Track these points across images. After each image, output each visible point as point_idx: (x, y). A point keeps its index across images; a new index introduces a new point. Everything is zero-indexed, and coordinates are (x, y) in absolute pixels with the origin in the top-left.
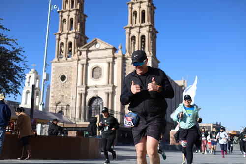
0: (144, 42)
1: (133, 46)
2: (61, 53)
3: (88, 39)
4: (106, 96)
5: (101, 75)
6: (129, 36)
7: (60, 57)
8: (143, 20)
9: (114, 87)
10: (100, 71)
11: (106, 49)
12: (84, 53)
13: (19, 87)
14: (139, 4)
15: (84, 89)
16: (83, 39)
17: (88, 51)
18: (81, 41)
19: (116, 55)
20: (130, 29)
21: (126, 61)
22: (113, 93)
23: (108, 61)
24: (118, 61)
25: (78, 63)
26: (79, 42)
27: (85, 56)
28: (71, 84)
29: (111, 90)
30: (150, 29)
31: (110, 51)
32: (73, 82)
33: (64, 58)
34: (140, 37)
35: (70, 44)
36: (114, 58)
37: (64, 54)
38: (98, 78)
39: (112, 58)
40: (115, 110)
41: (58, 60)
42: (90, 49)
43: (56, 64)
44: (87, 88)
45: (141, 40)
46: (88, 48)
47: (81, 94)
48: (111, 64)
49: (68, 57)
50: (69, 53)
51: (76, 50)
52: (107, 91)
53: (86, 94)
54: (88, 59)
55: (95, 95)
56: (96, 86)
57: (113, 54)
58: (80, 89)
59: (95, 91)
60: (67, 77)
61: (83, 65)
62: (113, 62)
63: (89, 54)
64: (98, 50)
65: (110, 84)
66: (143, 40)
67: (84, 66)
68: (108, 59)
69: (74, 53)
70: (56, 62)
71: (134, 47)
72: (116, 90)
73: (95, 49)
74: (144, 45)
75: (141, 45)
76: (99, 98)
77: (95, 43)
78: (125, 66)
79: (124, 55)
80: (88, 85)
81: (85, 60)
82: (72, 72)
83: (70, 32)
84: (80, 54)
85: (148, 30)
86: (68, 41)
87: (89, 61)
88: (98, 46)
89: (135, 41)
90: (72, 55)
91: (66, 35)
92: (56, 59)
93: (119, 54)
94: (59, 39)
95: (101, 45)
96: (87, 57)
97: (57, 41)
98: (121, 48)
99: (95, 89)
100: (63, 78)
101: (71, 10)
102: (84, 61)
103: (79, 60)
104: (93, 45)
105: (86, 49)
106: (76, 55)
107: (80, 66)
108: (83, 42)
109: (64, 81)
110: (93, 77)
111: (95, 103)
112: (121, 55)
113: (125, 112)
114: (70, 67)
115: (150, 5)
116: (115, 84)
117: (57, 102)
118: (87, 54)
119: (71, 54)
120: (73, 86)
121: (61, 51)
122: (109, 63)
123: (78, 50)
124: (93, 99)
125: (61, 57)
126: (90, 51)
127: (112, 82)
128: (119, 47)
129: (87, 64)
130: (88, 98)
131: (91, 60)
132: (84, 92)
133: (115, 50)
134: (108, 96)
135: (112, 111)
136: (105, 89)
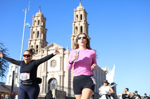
3: (48, 43)
5: (56, 65)
6: (73, 41)
9: (64, 72)
10: (56, 62)
11: (59, 49)
12: (45, 52)
13: (5, 72)
15: (45, 73)
16: (45, 43)
17: (48, 50)
18: (44, 44)
19: (65, 52)
20: (74, 37)
22: (63, 76)
23: (60, 56)
24: (67, 56)
26: (43, 45)
29: (62, 74)
31: (62, 50)
32: (39, 69)
35: (37, 46)
36: (64, 54)
38: (54, 67)
39: (62, 55)
40: (65, 86)
44: (47, 73)
46: (48, 49)
47: (44, 77)
48: (62, 58)
49: (36, 54)
50: (36, 51)
51: (41, 50)
52: (60, 75)
53: (47, 76)
55: (52, 78)
56: (53, 72)
57: (63, 52)
58: (43, 73)
59: (52, 75)
62: (64, 57)
63: (49, 52)
64: (54, 50)
65: (62, 70)
69: (40, 52)
72: (65, 74)
73: (52, 49)
76: (55, 79)
77: (52, 45)
80: (48, 71)
83: (37, 39)
84: (43, 52)
86: (36, 44)
88: (54, 47)
90: (38, 53)
91: (34, 41)
93: (67, 52)
94: (30, 44)
96: (47, 54)
97: (29, 45)
98: (68, 49)
99: (53, 73)
101: (38, 26)
104: (51, 47)
106: (41, 53)
108: (45, 45)
110: (51, 66)
111: (52, 82)
113: (71, 87)
116: (65, 70)
118: (47, 52)
119: (38, 52)
120: (39, 72)
122: (61, 58)
124: (51, 80)
127: (63, 69)
128: (67, 48)
130: (48, 79)
132: (45, 75)
133: (64, 49)
134: (60, 77)
135: (63, 87)
136: (59, 74)
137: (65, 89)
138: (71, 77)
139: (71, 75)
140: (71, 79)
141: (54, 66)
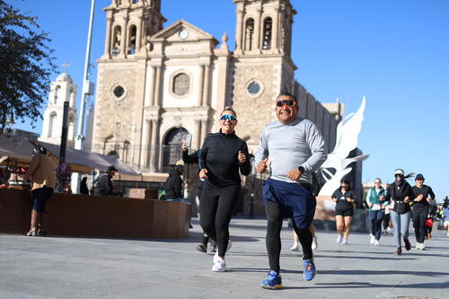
0: (270, 29)
1: (248, 37)
2: (117, 45)
3: (165, 20)
4: (197, 127)
5: (188, 88)
6: (243, 17)
7: (113, 52)
9: (211, 112)
10: (188, 80)
11: (199, 40)
12: (158, 47)
15: (156, 113)
16: (157, 21)
17: (165, 44)
18: (153, 23)
19: (216, 51)
20: (245, 5)
21: (236, 64)
22: (209, 122)
23: (202, 63)
24: (221, 64)
25: (147, 65)
26: (150, 26)
27: (160, 53)
28: (133, 103)
29: (205, 118)
30: (281, 7)
31: (207, 45)
32: (137, 100)
33: (121, 56)
34: (262, 20)
35: (133, 29)
36: (213, 58)
37: (121, 47)
38: (183, 94)
39: (208, 59)
41: (111, 58)
42: (169, 39)
43: (106, 64)
44: (162, 111)
45: (265, 26)
46: (166, 38)
47: (151, 123)
48: (207, 69)
49: (129, 53)
50: (130, 46)
51: (143, 41)
52: (198, 118)
53: (160, 122)
54: (165, 59)
55: (177, 125)
56: (179, 109)
57: (212, 50)
58: (150, 112)
59: (176, 118)
60: (125, 89)
61: (155, 68)
62: (212, 65)
63: (167, 48)
64: (184, 42)
65: (204, 105)
66: (268, 26)
67: (158, 70)
68: (201, 59)
69: (141, 46)
70: (106, 62)
71: (251, 39)
72: (215, 117)
73: (179, 39)
74: (270, 36)
75: (265, 35)
76: (184, 130)
77: (179, 28)
78: (234, 73)
79: (233, 53)
80: (165, 105)
81: (160, 60)
82: (134, 81)
83: (134, 6)
84: (152, 49)
85: (278, 7)
86: (130, 23)
87: (166, 63)
88: (184, 35)
89: (253, 27)
90: (136, 50)
91: (125, 12)
92: (106, 56)
93: (222, 50)
94: (113, 20)
95: (190, 32)
96: (163, 53)
97: (108, 23)
98: (227, 40)
99: (178, 113)
100: (119, 91)
102: (158, 62)
103: (148, 59)
104: (176, 32)
105: (162, 39)
106: (143, 49)
107: (150, 71)
108: (156, 27)
109: (121, 98)
110: (174, 91)
111: (175, 140)
112: (226, 52)
114: (132, 71)
116: (214, 106)
117: (106, 136)
118: (163, 50)
119: (134, 48)
120: (137, 107)
121: (116, 41)
122: (204, 67)
123: (148, 42)
124: (173, 132)
125: (117, 53)
126: (170, 44)
127: (209, 103)
128: (224, 38)
129: (163, 67)
130: (164, 129)
131: (171, 60)
132: (156, 118)
133: (215, 43)
134: (200, 127)
136: (195, 115)
141: (181, 91)
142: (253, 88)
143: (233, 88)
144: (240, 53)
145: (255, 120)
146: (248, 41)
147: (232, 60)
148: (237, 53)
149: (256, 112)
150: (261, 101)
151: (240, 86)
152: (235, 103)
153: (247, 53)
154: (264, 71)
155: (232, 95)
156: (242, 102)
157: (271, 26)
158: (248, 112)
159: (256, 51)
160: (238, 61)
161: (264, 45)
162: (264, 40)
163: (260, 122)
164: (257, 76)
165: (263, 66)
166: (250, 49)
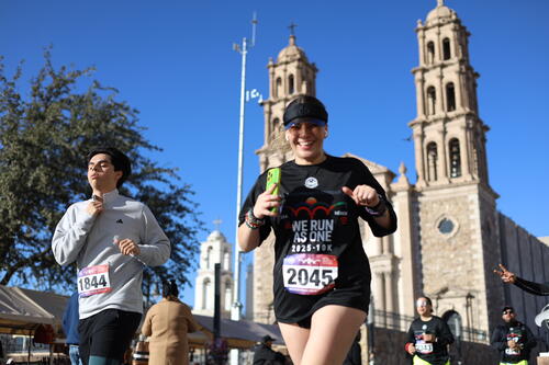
0: (458, 152)
1: (431, 164)
4: (379, 281)
6: (422, 141)
8: (451, 105)
9: (395, 261)
13: (188, 269)
14: (439, 69)
19: (394, 186)
20: (423, 127)
21: (420, 199)
22: (395, 274)
24: (401, 201)
29: (388, 268)
30: (468, 124)
31: (382, 180)
34: (447, 142)
36: (391, 194)
40: (402, 311)
45: (451, 149)
52: (380, 270)
57: (388, 186)
65: (386, 252)
66: (455, 149)
71: (435, 166)
72: (400, 266)
74: (459, 161)
75: (452, 160)
78: (418, 210)
79: (414, 186)
85: (464, 124)
89: (436, 153)
93: (400, 184)
94: (267, 163)
97: (262, 167)
98: (405, 171)
112: (406, 186)
115: (464, 70)
116: (398, 252)
117: (270, 301)
127: (391, 250)
128: (401, 170)
133: (391, 176)
134: (384, 281)
135: (396, 316)
136: (376, 266)
137: (402, 323)
138: (422, 276)
139: (424, 271)
140: (422, 286)
142: (445, 226)
143: (419, 229)
144: (424, 185)
145: (452, 266)
146: (432, 170)
147: (414, 195)
148: (420, 185)
149: (452, 256)
150: (458, 241)
151: (428, 225)
152: (424, 247)
153: (433, 184)
154: (457, 204)
155: (420, 238)
156: (433, 245)
157: (459, 149)
158: (443, 257)
159: (442, 180)
160: (422, 195)
161: (452, 172)
162: (452, 166)
163: (459, 268)
164: (448, 211)
165: (454, 198)
166: (436, 179)
